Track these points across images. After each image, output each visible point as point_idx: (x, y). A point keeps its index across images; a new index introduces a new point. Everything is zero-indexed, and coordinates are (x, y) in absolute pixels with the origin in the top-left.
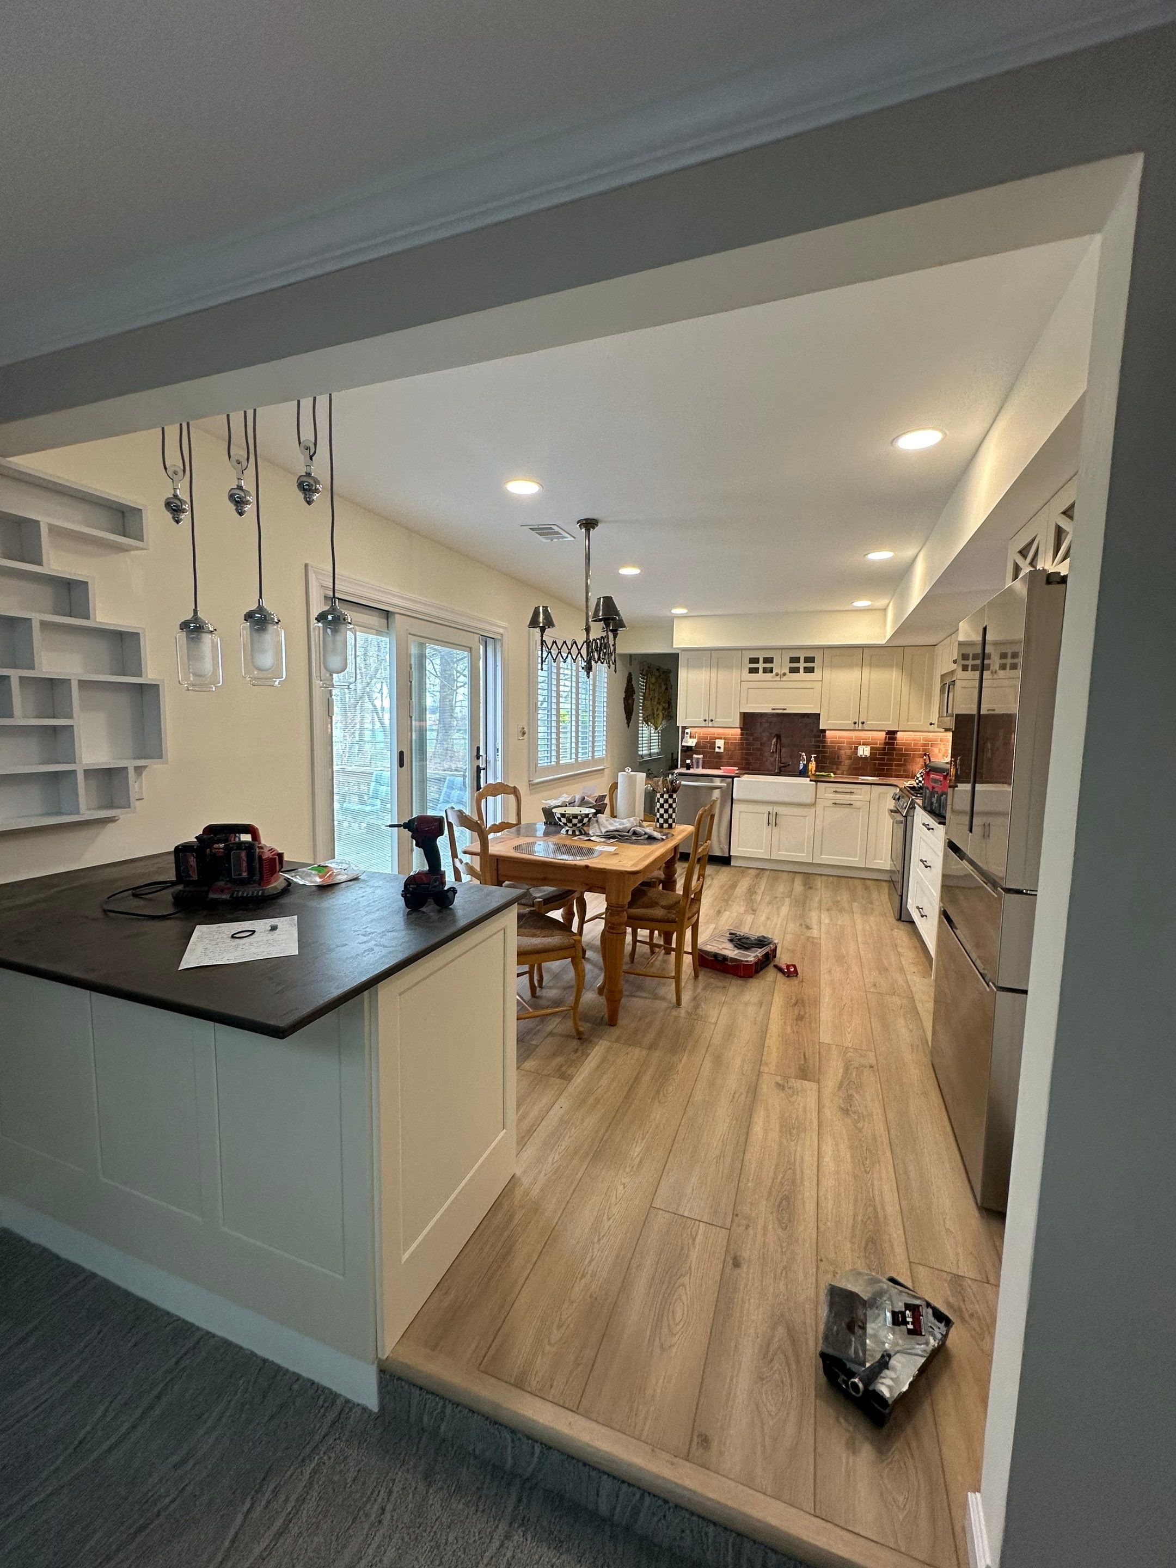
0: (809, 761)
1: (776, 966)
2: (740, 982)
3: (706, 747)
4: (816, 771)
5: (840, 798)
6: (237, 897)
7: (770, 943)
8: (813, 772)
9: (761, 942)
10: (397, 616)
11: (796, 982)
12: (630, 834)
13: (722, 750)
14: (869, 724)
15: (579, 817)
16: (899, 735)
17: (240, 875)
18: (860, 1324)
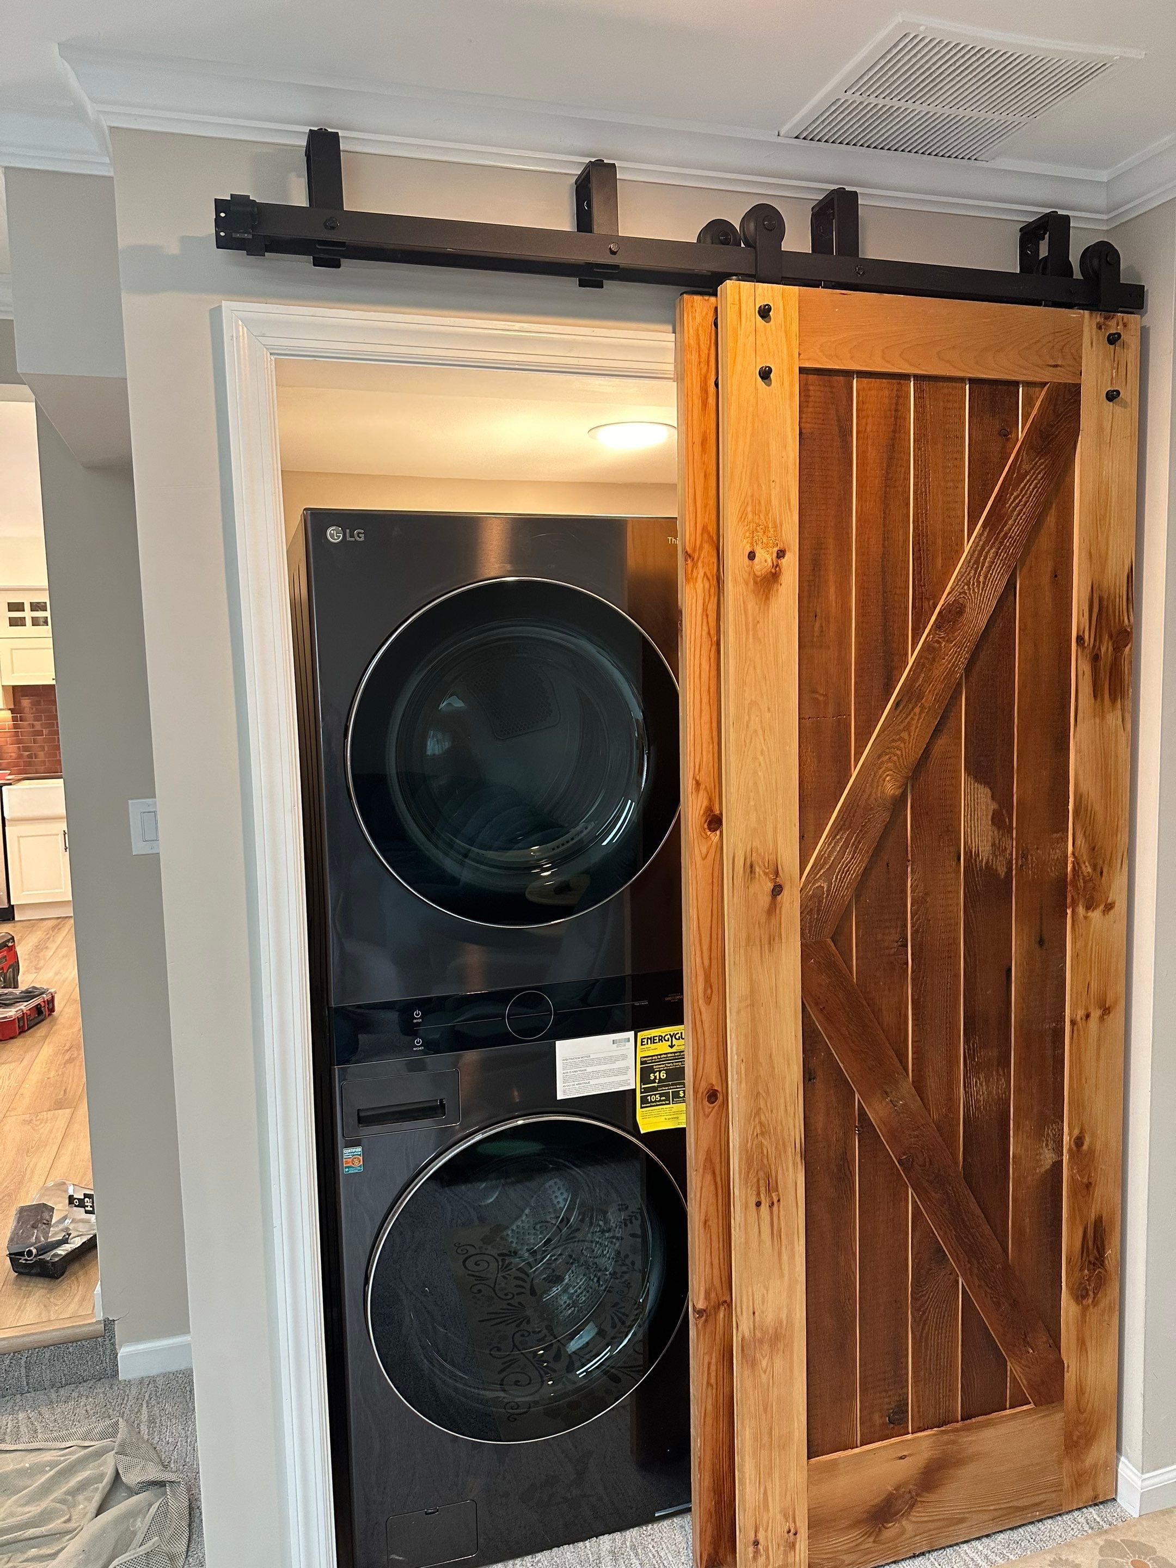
18: (45, 1222)
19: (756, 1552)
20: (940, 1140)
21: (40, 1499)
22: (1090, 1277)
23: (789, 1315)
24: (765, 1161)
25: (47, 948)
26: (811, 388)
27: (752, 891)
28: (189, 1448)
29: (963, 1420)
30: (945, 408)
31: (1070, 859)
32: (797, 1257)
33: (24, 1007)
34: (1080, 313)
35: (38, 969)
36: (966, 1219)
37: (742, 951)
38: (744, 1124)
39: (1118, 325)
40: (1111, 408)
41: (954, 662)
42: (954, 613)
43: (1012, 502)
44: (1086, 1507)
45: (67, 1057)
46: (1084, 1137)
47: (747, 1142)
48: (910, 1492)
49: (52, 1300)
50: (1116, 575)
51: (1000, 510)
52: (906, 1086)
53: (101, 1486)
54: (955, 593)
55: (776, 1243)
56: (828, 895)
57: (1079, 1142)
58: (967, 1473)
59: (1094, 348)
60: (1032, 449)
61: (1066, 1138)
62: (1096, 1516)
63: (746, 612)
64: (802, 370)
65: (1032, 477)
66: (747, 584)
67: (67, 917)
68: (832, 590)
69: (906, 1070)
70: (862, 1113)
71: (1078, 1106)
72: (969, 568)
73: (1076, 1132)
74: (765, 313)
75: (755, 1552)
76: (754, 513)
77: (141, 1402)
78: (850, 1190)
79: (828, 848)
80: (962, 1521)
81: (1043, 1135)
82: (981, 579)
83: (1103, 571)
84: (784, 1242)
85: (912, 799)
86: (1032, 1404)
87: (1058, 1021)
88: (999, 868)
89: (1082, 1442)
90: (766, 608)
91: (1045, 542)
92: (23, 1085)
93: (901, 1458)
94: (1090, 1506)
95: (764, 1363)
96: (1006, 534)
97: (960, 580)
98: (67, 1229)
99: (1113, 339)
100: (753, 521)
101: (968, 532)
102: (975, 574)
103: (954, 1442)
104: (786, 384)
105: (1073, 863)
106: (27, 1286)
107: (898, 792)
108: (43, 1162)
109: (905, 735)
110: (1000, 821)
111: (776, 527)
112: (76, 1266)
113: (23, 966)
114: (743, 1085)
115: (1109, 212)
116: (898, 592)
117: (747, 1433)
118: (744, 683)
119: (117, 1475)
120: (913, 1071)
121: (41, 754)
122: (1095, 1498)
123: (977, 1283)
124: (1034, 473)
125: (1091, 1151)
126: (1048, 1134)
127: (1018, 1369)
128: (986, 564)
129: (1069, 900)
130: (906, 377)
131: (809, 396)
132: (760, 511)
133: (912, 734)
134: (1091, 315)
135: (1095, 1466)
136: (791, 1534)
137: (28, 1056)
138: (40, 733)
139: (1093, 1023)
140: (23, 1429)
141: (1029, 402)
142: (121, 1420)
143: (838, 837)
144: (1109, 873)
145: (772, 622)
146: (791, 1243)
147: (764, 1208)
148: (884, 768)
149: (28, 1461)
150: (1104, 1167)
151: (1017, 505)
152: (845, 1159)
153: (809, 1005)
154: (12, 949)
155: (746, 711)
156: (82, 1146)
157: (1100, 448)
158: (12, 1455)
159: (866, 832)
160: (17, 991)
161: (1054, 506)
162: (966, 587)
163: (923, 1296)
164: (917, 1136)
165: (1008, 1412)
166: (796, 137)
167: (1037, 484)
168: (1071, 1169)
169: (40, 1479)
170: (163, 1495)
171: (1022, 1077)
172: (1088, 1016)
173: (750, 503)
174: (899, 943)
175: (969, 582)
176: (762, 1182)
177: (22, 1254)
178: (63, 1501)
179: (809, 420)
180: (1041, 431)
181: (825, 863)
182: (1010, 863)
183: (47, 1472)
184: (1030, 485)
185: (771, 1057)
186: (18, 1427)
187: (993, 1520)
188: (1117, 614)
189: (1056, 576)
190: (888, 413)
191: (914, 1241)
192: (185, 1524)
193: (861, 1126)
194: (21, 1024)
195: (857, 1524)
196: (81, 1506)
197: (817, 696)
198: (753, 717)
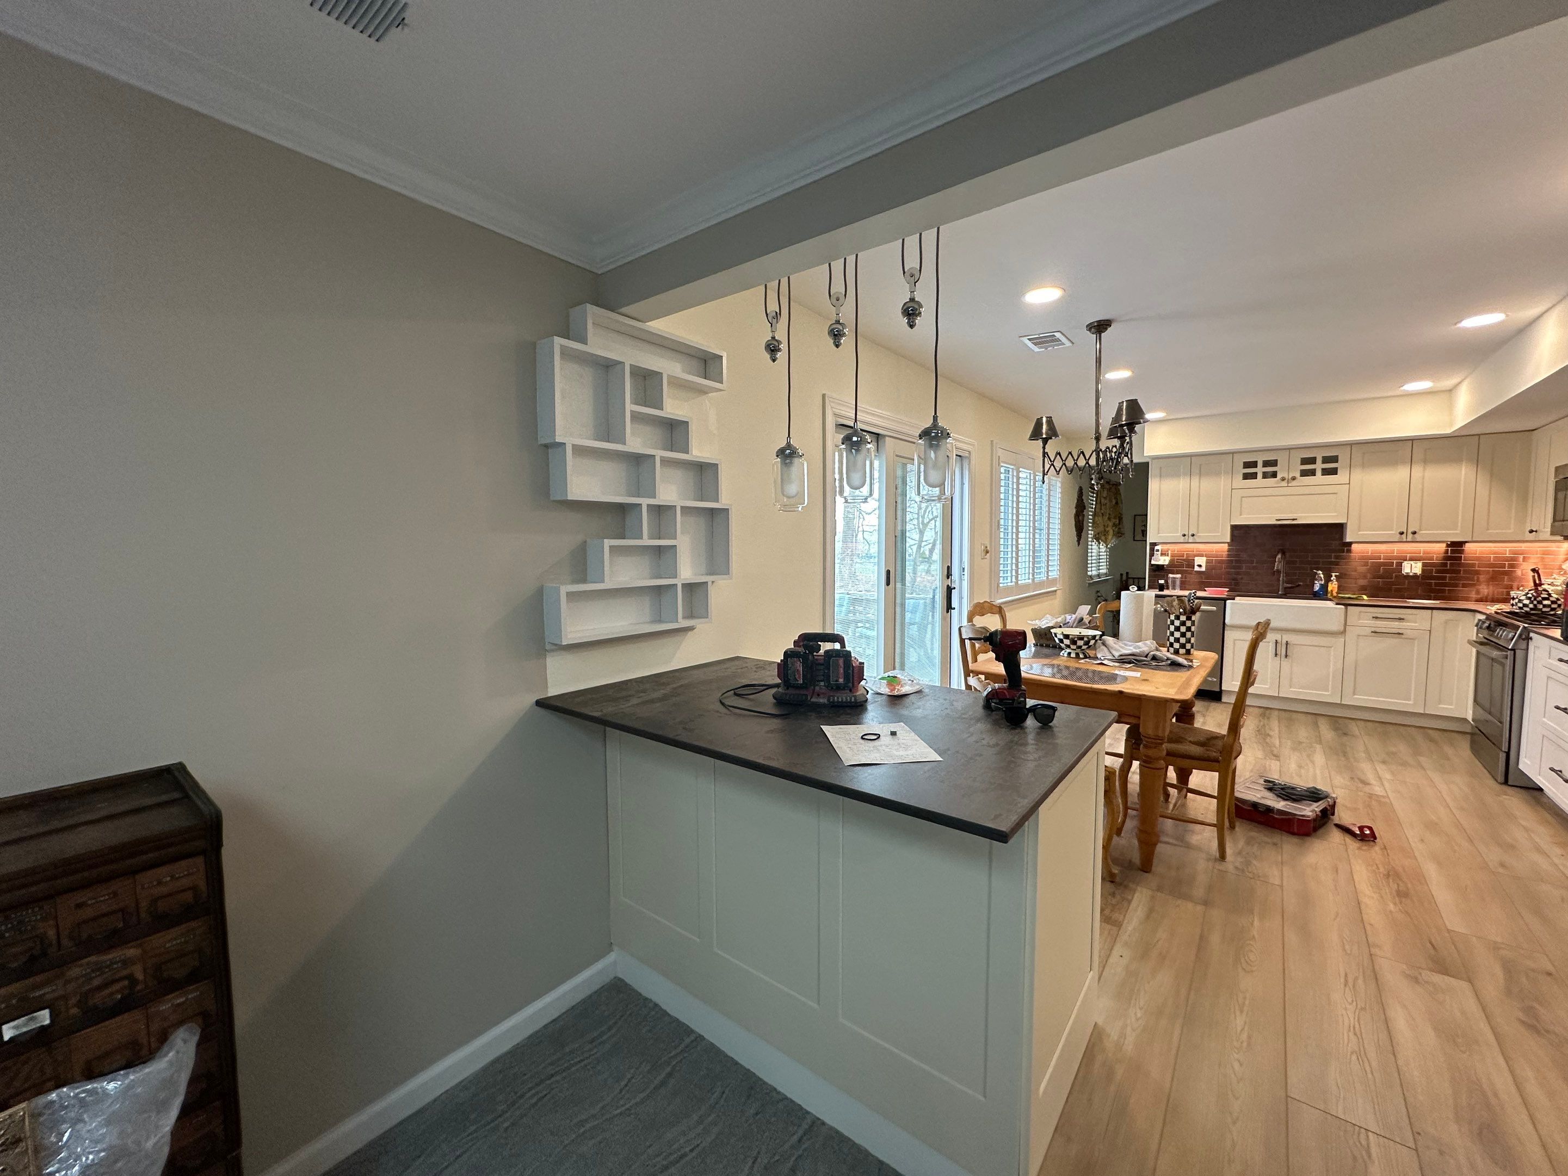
0: (1328, 580)
1: (1338, 826)
2: (1295, 840)
3: (1182, 566)
4: (1338, 593)
5: (1382, 625)
6: (833, 702)
7: (1326, 797)
8: (1335, 594)
9: (1314, 795)
10: (887, 438)
11: (1377, 848)
12: (1149, 659)
13: (1203, 569)
14: (1424, 534)
15: (1086, 639)
16: (1468, 547)
17: (837, 681)
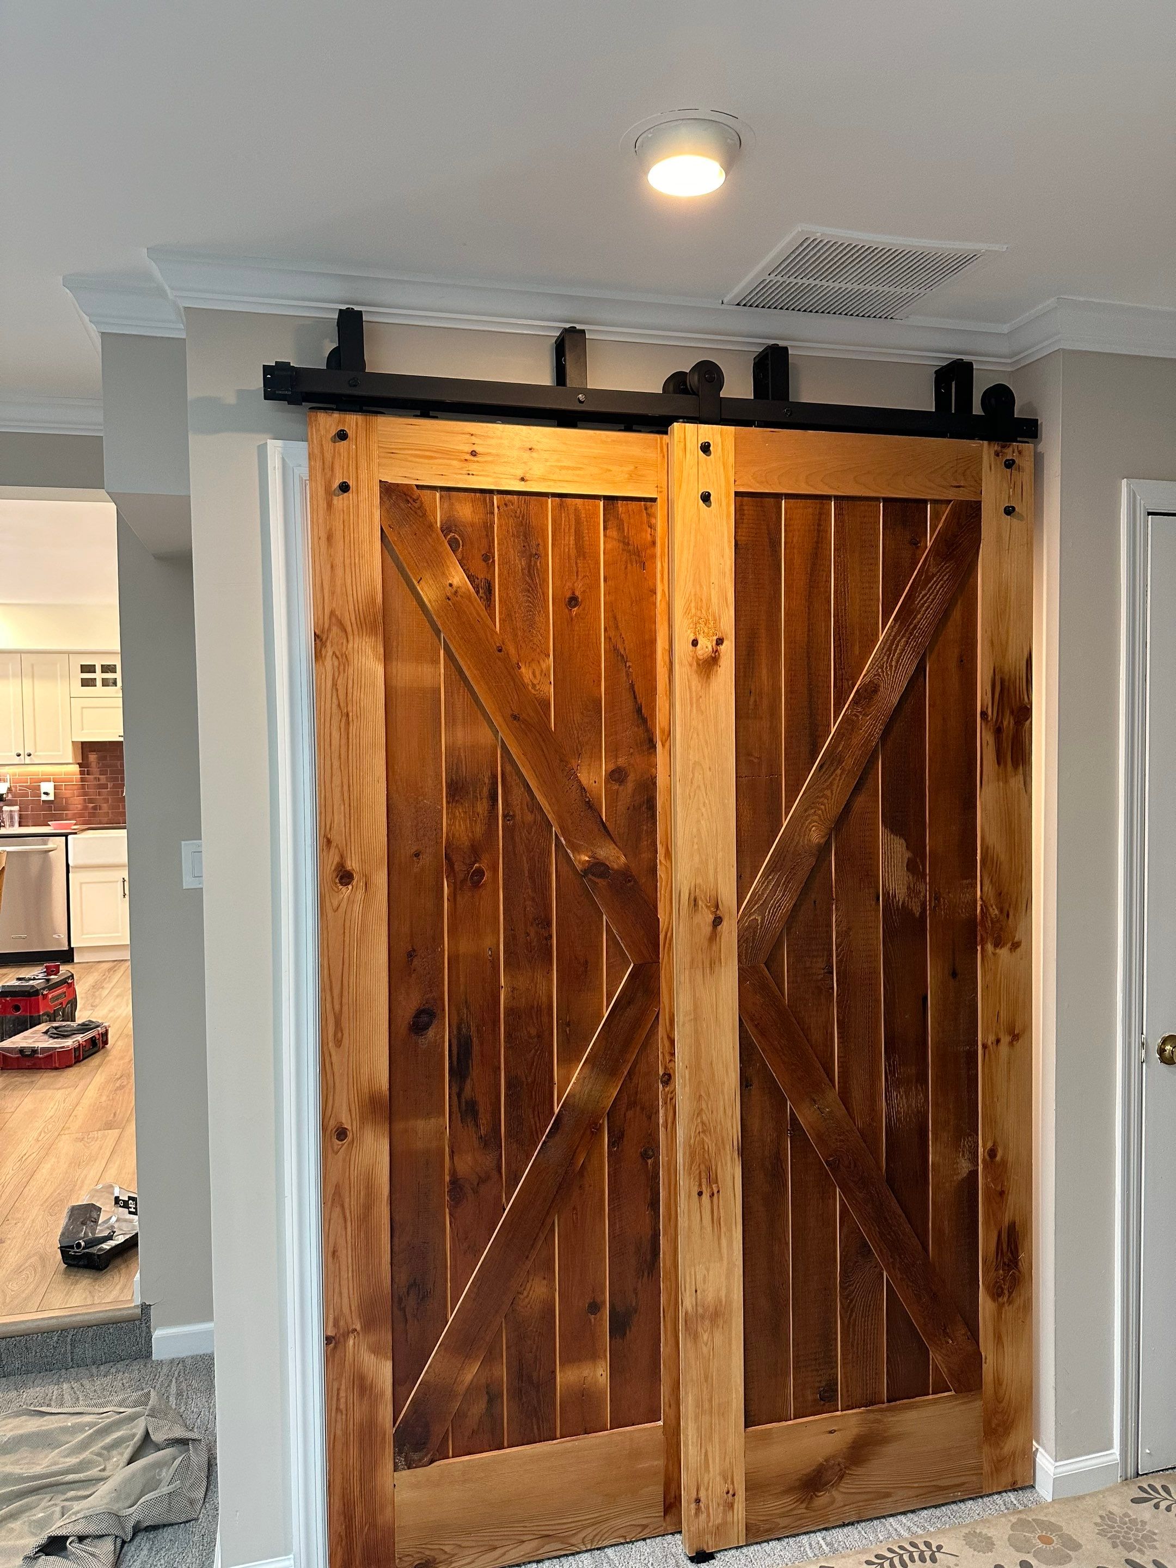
3: (23, 795)
7: (101, 1026)
13: (51, 797)
18: (93, 1220)
19: (698, 1510)
20: (863, 1145)
21: (79, 1453)
22: (1005, 1277)
23: (728, 1295)
24: (706, 1156)
25: (102, 988)
26: (746, 508)
27: (695, 921)
28: (211, 1417)
29: (889, 1401)
30: (861, 523)
31: (979, 903)
32: (734, 1243)
33: (80, 1038)
34: (979, 443)
35: (94, 1007)
36: (888, 1218)
37: (687, 972)
38: (688, 1123)
39: (1013, 452)
40: (1009, 520)
41: (870, 732)
42: (869, 692)
43: (921, 600)
44: (1006, 1492)
45: (118, 1085)
46: (997, 1148)
47: (691, 1138)
48: (839, 1465)
49: (96, 1287)
50: (1016, 660)
51: (910, 606)
52: (833, 1095)
53: (132, 1443)
54: (870, 675)
55: (716, 1230)
56: (761, 927)
57: (992, 1153)
58: (891, 1449)
59: (993, 472)
60: (938, 556)
61: (980, 1150)
62: (1013, 1500)
63: (690, 688)
64: (737, 494)
65: (938, 578)
66: (691, 665)
67: (123, 960)
68: (764, 671)
69: (832, 1081)
70: (794, 1118)
71: (992, 1121)
72: (883, 654)
73: (989, 1145)
74: (706, 448)
75: (696, 1509)
76: (697, 608)
77: (171, 1378)
78: (783, 1186)
79: (761, 887)
80: (888, 1495)
81: (960, 1146)
82: (894, 663)
83: (1004, 657)
84: (723, 1229)
85: (836, 847)
86: (953, 1391)
87: (972, 1045)
88: (914, 908)
89: (1000, 1429)
90: (707, 685)
91: (952, 631)
92: (77, 1108)
93: (831, 1432)
94: (1010, 1491)
95: (705, 1337)
96: (916, 626)
97: (874, 664)
98: (112, 1227)
99: (1009, 464)
100: (695, 615)
101: (882, 624)
102: (888, 659)
103: (878, 1421)
104: (724, 503)
105: (981, 906)
106: (75, 1276)
107: (823, 841)
108: (93, 1172)
109: (828, 793)
110: (914, 867)
111: (715, 620)
112: (118, 1261)
113: (80, 1004)
114: (687, 1089)
115: (1010, 358)
116: (821, 673)
117: (690, 1398)
118: (689, 747)
119: (147, 1434)
120: (839, 1083)
121: (105, 806)
122: (1014, 1483)
123: (899, 1276)
124: (940, 576)
125: (1004, 1163)
126: (964, 1145)
127: (939, 1358)
128: (898, 651)
129: (979, 938)
130: (828, 498)
131: (744, 515)
132: (701, 607)
133: (834, 792)
134: (989, 444)
135: (1014, 1454)
136: (730, 1495)
137: (82, 1084)
138: (104, 786)
139: (1004, 1048)
140: (67, 1397)
141: (936, 517)
142: (152, 1390)
143: (770, 877)
144: (1014, 915)
145: (713, 697)
146: (730, 1230)
147: (705, 1197)
148: (810, 820)
149: (71, 1421)
150: (1016, 1178)
151: (925, 602)
152: (778, 1159)
153: (746, 1021)
154: (71, 986)
155: (691, 769)
156: (128, 1162)
157: (1000, 553)
158: (57, 1417)
159: (795, 874)
160: (74, 1024)
161: (959, 602)
162: (880, 670)
163: (850, 1286)
164: (843, 1141)
165: (930, 1397)
166: (738, 304)
167: (943, 584)
168: (985, 1177)
169: (79, 1437)
170: (186, 1452)
171: (939, 1093)
172: (998, 1041)
173: (693, 601)
174: (826, 971)
175: (882, 667)
176: (703, 1174)
177: (72, 1247)
178: (99, 1455)
179: (744, 534)
180: (946, 540)
181: (759, 899)
182: (923, 905)
183: (86, 1431)
184: (937, 586)
185: (711, 1064)
186: (63, 1395)
187: (917, 1496)
188: (1018, 693)
189: (962, 661)
190: (812, 527)
191: (842, 1234)
192: (203, 1475)
193: (793, 1130)
194: (77, 1055)
195: (789, 1490)
196: (115, 1459)
197: (752, 758)
198: (696, 774)
